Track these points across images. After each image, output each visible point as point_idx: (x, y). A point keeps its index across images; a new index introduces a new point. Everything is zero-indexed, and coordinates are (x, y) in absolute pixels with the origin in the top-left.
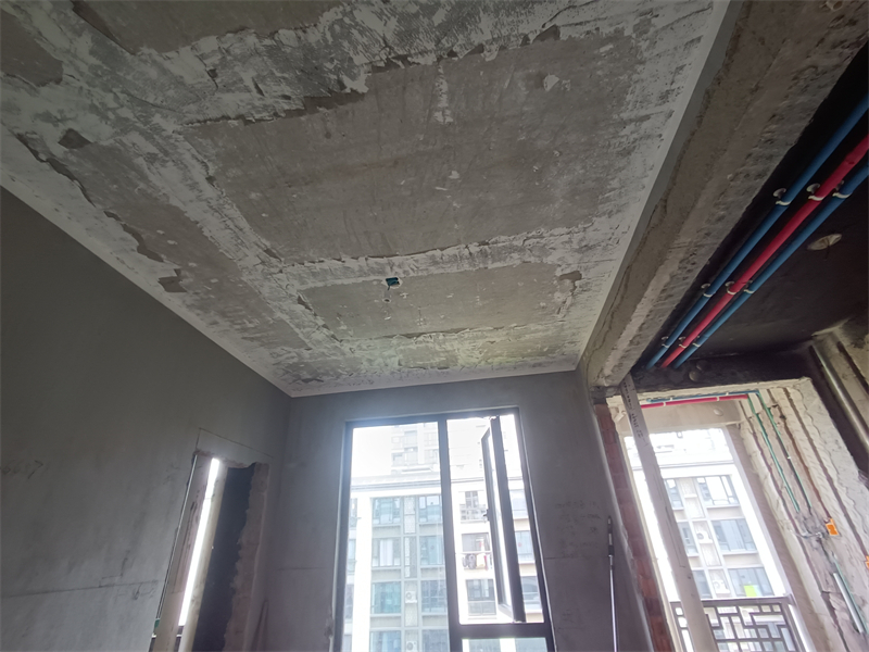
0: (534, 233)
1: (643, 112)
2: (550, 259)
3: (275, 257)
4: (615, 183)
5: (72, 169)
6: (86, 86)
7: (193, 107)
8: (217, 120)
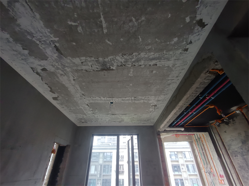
0: (147, 97)
1: (173, 79)
2: (150, 102)
3: (84, 95)
4: (166, 90)
5: (41, 74)
6: (52, 61)
7: (75, 67)
8: (80, 70)
